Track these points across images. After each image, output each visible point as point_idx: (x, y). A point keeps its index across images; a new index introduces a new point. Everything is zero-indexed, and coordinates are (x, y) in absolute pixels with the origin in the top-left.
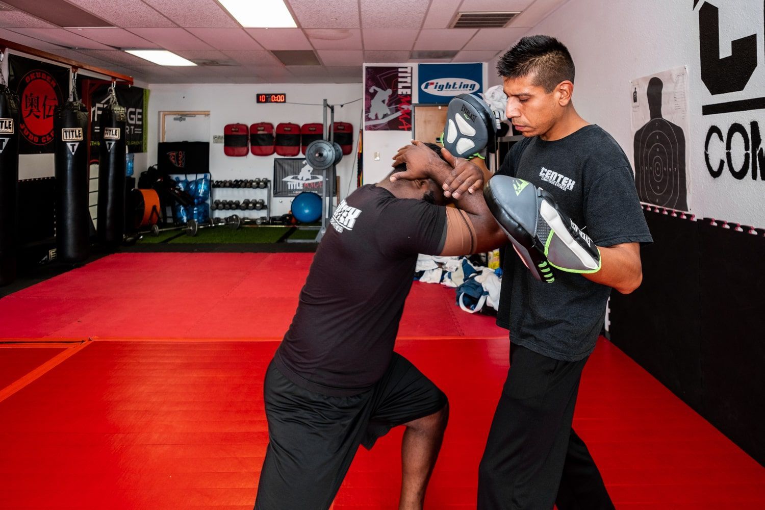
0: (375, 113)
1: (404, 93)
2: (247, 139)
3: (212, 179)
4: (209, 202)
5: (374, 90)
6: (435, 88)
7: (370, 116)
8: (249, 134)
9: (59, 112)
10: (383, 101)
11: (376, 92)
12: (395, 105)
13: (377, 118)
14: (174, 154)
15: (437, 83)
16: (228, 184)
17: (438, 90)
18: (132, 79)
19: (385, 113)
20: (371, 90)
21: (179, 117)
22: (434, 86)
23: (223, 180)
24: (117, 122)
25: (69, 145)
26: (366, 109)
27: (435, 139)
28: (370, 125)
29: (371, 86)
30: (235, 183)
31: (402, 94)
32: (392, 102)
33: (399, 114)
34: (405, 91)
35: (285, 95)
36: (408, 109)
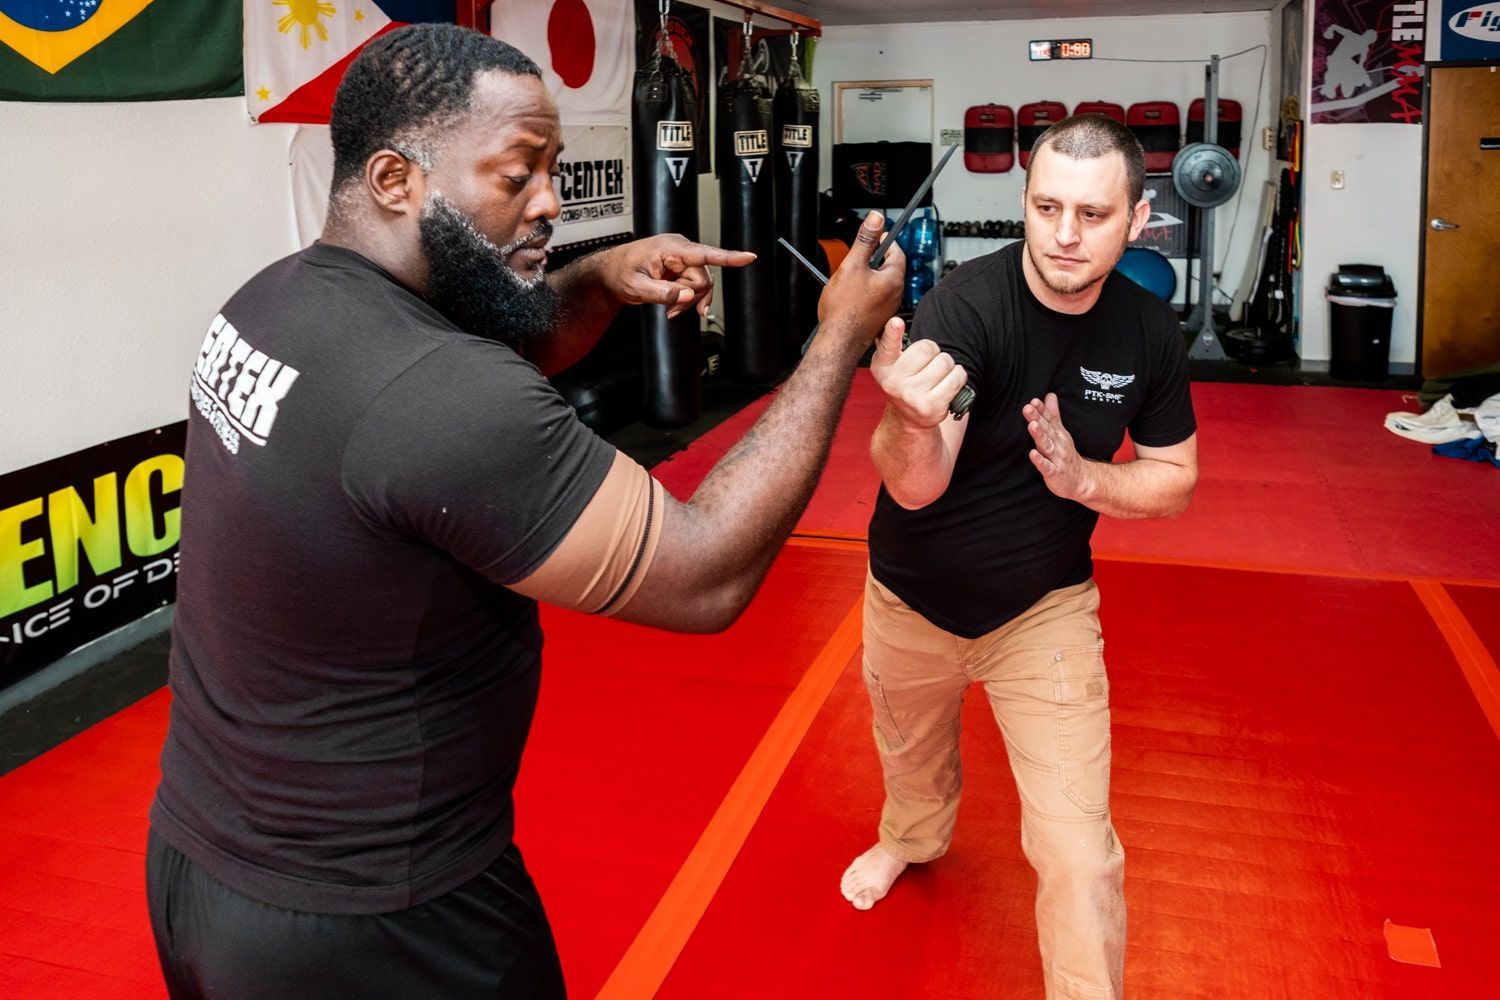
0: (1336, 85)
1: (1405, 38)
2: (1012, 137)
3: (941, 219)
4: (935, 265)
5: (1335, 32)
6: (1484, 24)
7: (1322, 92)
8: (1016, 128)
9: (729, 101)
10: (1356, 59)
11: (1338, 38)
12: (1384, 65)
13: (1339, 95)
14: (865, 168)
15: (1489, 13)
16: (974, 230)
17: (1491, 30)
18: (819, 24)
19: (1360, 84)
20: (1328, 34)
21: (869, 92)
22: (1480, 20)
23: (962, 221)
24: (805, 113)
25: (747, 162)
26: (1313, 77)
27: (1479, 142)
28: (1323, 112)
29: (1328, 25)
30: (988, 227)
31: (1402, 41)
32: (1376, 58)
33: (1392, 85)
34: (1407, 34)
35: (1089, 41)
36: (1415, 74)
